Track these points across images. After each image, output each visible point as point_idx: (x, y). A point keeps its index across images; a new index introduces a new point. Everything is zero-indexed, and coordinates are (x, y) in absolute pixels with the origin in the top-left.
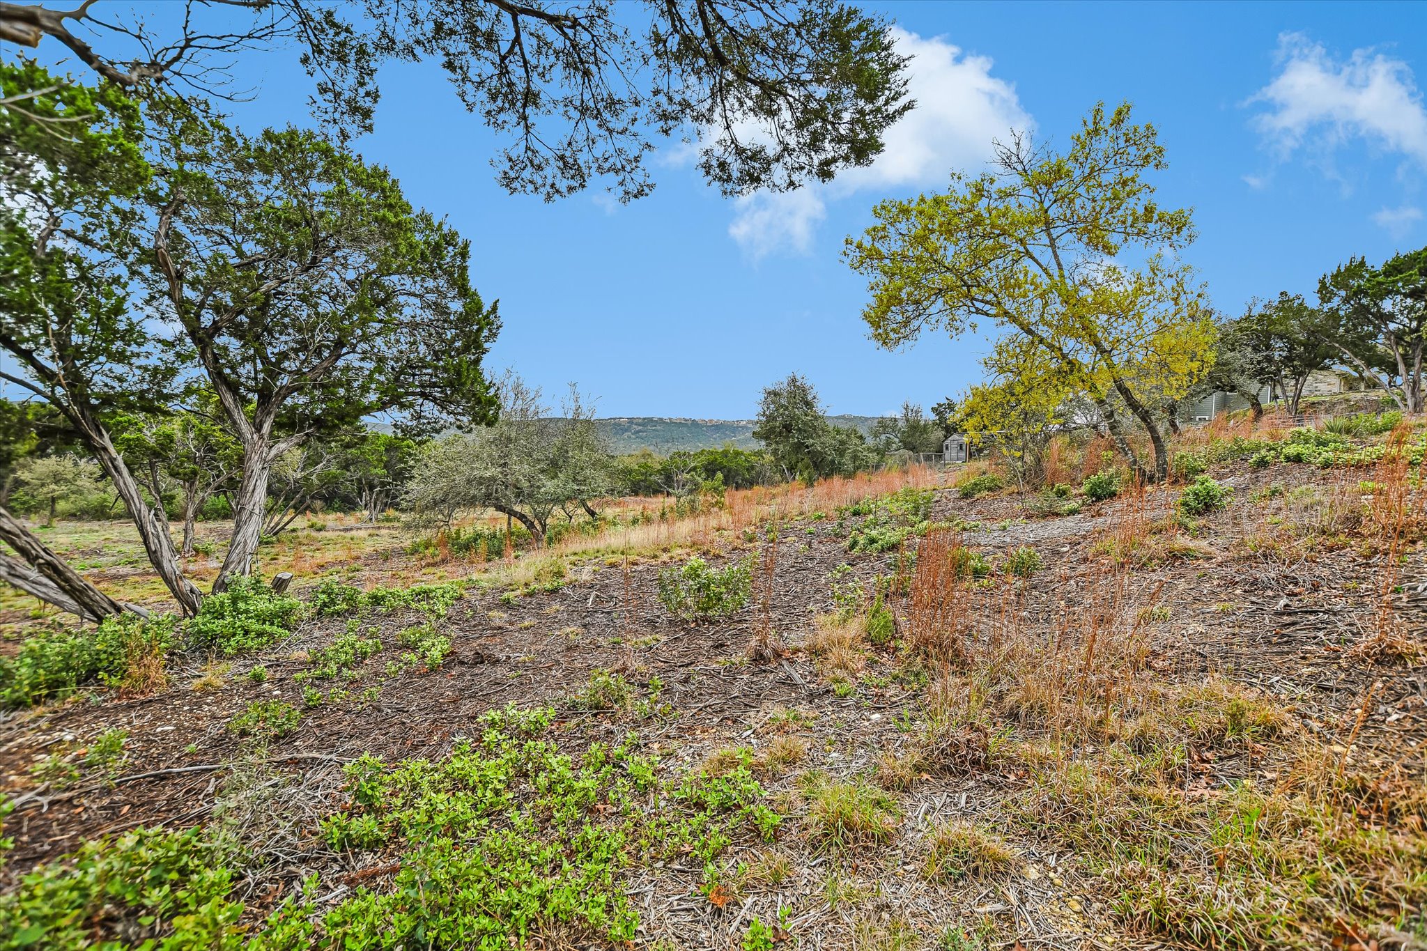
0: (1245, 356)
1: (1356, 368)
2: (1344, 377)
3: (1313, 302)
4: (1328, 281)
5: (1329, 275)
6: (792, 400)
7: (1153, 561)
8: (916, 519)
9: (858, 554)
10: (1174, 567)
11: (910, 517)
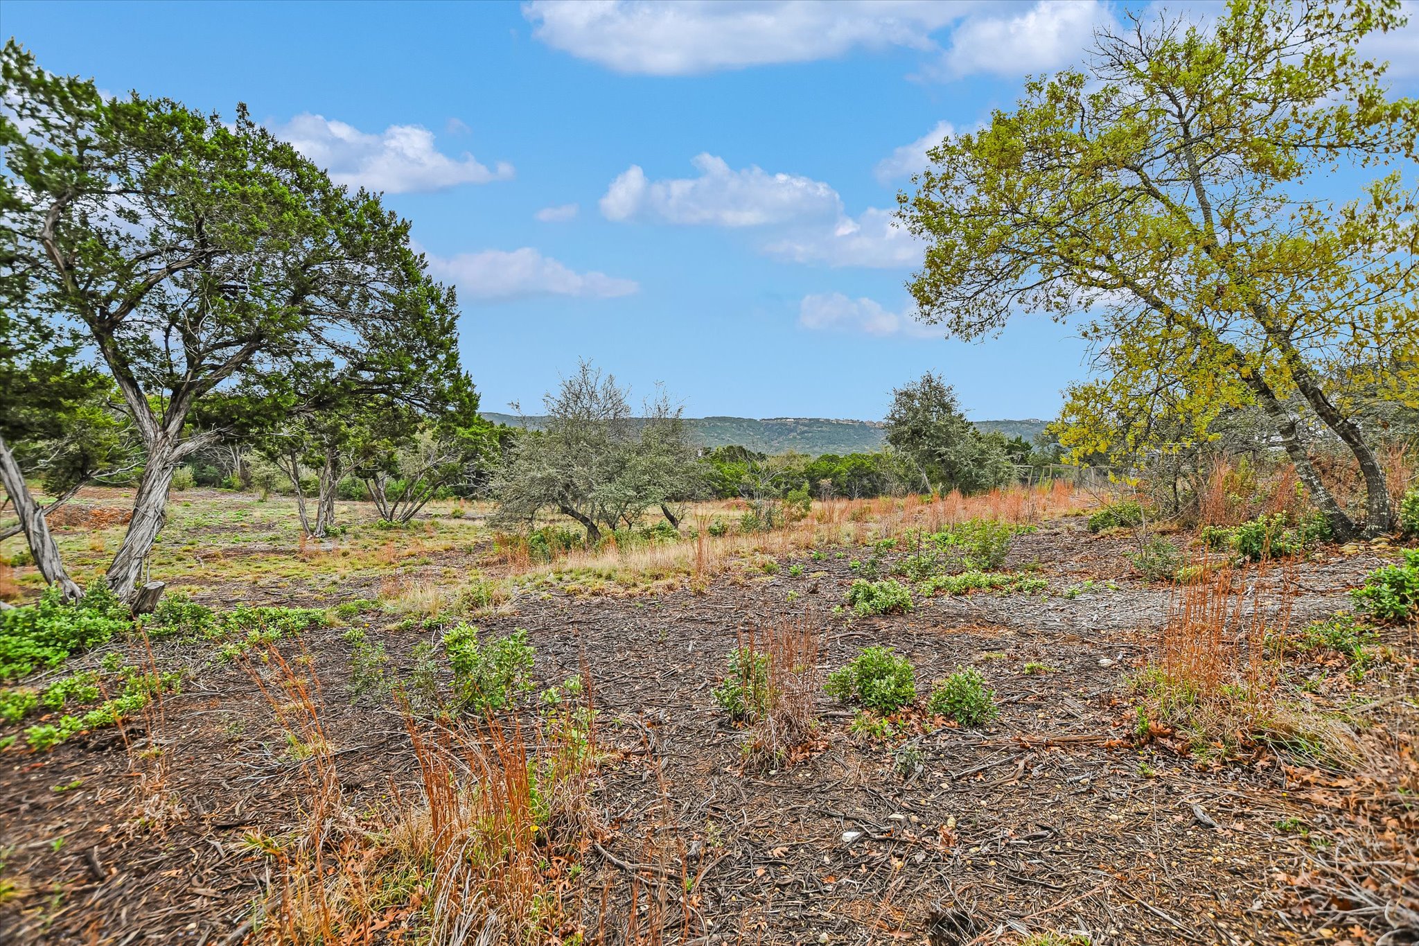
6: (926, 403)
7: (1213, 744)
8: (969, 565)
9: (840, 614)
10: (1251, 772)
11: (965, 560)
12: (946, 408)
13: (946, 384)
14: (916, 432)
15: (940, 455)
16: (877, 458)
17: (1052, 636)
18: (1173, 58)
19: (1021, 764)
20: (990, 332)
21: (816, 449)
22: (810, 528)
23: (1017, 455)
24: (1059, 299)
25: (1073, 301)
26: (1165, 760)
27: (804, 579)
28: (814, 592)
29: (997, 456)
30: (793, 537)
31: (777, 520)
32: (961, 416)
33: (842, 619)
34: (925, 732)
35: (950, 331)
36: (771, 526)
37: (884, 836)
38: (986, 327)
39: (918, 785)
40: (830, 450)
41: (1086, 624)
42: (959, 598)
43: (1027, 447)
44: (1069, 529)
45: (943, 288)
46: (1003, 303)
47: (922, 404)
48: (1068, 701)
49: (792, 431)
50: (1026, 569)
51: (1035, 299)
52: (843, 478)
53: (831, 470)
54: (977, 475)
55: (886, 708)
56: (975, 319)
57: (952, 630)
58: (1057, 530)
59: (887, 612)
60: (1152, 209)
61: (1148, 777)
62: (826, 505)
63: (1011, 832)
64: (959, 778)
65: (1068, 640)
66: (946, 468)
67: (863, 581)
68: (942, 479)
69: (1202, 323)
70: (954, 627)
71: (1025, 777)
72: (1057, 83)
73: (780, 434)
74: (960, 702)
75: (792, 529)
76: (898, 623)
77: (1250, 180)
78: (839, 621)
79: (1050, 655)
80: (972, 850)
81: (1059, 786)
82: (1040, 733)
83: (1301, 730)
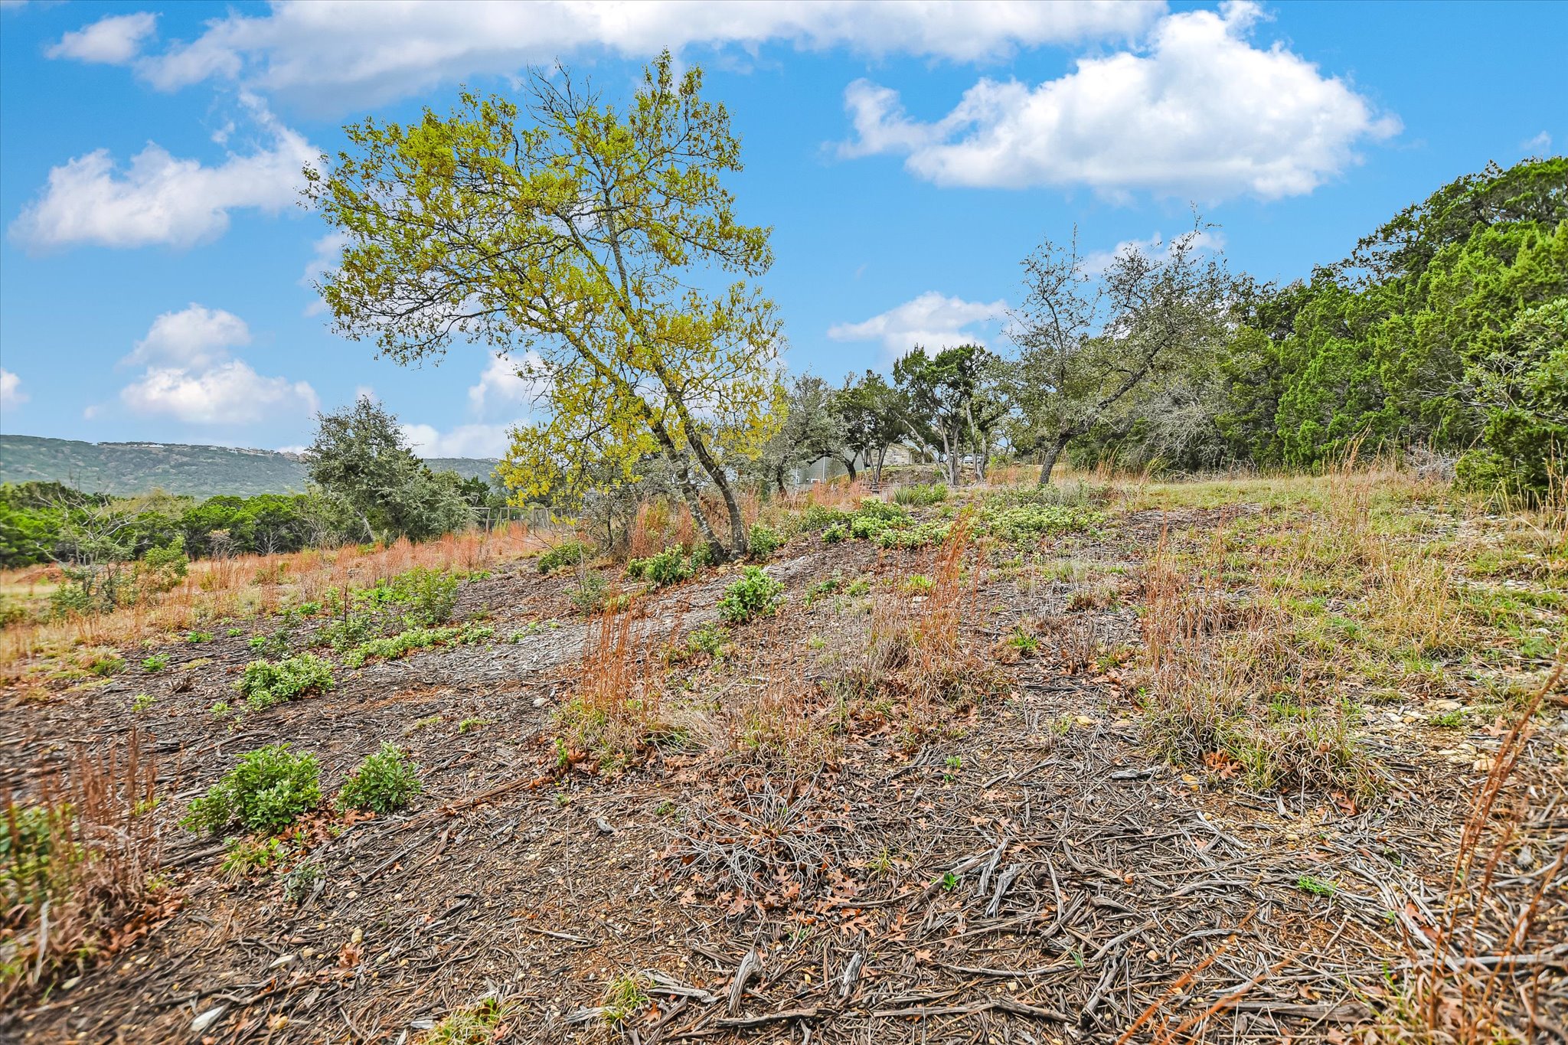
0: (839, 426)
1: (918, 444)
2: (912, 451)
3: (890, 382)
4: (900, 365)
5: (901, 360)
6: (363, 433)
7: (617, 756)
8: (410, 622)
9: (225, 714)
10: (642, 772)
11: (405, 618)
12: (390, 441)
13: (387, 412)
14: (351, 469)
15: (383, 496)
16: (300, 501)
17: (492, 686)
18: (595, 126)
19: (444, 836)
20: (429, 358)
21: (204, 488)
22: (186, 601)
23: (474, 495)
24: (500, 334)
25: (515, 339)
26: (580, 783)
27: (168, 674)
28: (185, 689)
29: (450, 496)
30: (154, 615)
31: (123, 593)
32: (409, 451)
33: (227, 719)
34: (332, 836)
35: (380, 351)
36: (113, 603)
37: (262, 994)
38: (426, 352)
39: (316, 908)
40: (228, 491)
41: (526, 667)
42: (395, 662)
43: (484, 488)
44: (521, 572)
45: (367, 297)
46: (443, 327)
47: (357, 435)
48: (500, 751)
49: (160, 462)
50: (471, 619)
51: (477, 329)
52: (249, 528)
53: (228, 517)
54: (428, 519)
55: (278, 824)
56: (412, 341)
57: (383, 702)
58: (510, 574)
59: (297, 697)
60: (580, 263)
61: (564, 805)
62: (217, 565)
63: (427, 916)
64: (371, 878)
65: (507, 687)
66: (391, 511)
67: (261, 662)
68: (386, 524)
69: (621, 377)
70: (385, 698)
71: (447, 849)
72: (490, 105)
73: (138, 466)
74: (377, 787)
75: (151, 604)
76: (311, 708)
77: (654, 258)
78: (220, 723)
79: (489, 707)
80: (380, 959)
81: (482, 845)
82: (469, 793)
83: (675, 725)
